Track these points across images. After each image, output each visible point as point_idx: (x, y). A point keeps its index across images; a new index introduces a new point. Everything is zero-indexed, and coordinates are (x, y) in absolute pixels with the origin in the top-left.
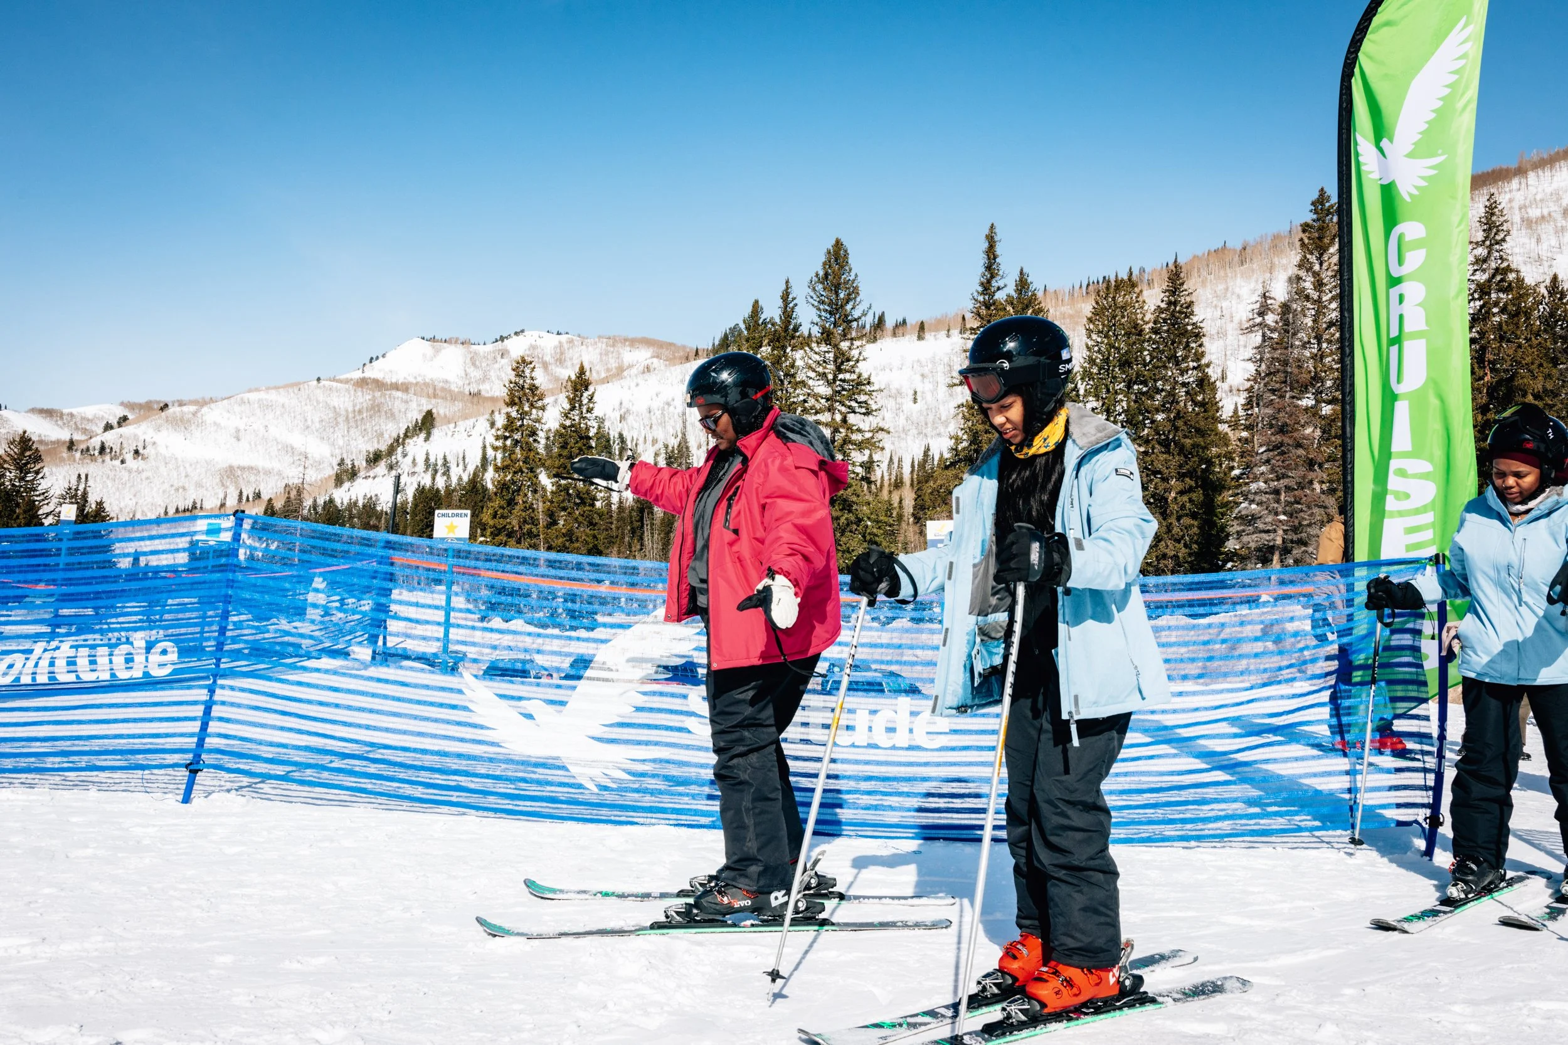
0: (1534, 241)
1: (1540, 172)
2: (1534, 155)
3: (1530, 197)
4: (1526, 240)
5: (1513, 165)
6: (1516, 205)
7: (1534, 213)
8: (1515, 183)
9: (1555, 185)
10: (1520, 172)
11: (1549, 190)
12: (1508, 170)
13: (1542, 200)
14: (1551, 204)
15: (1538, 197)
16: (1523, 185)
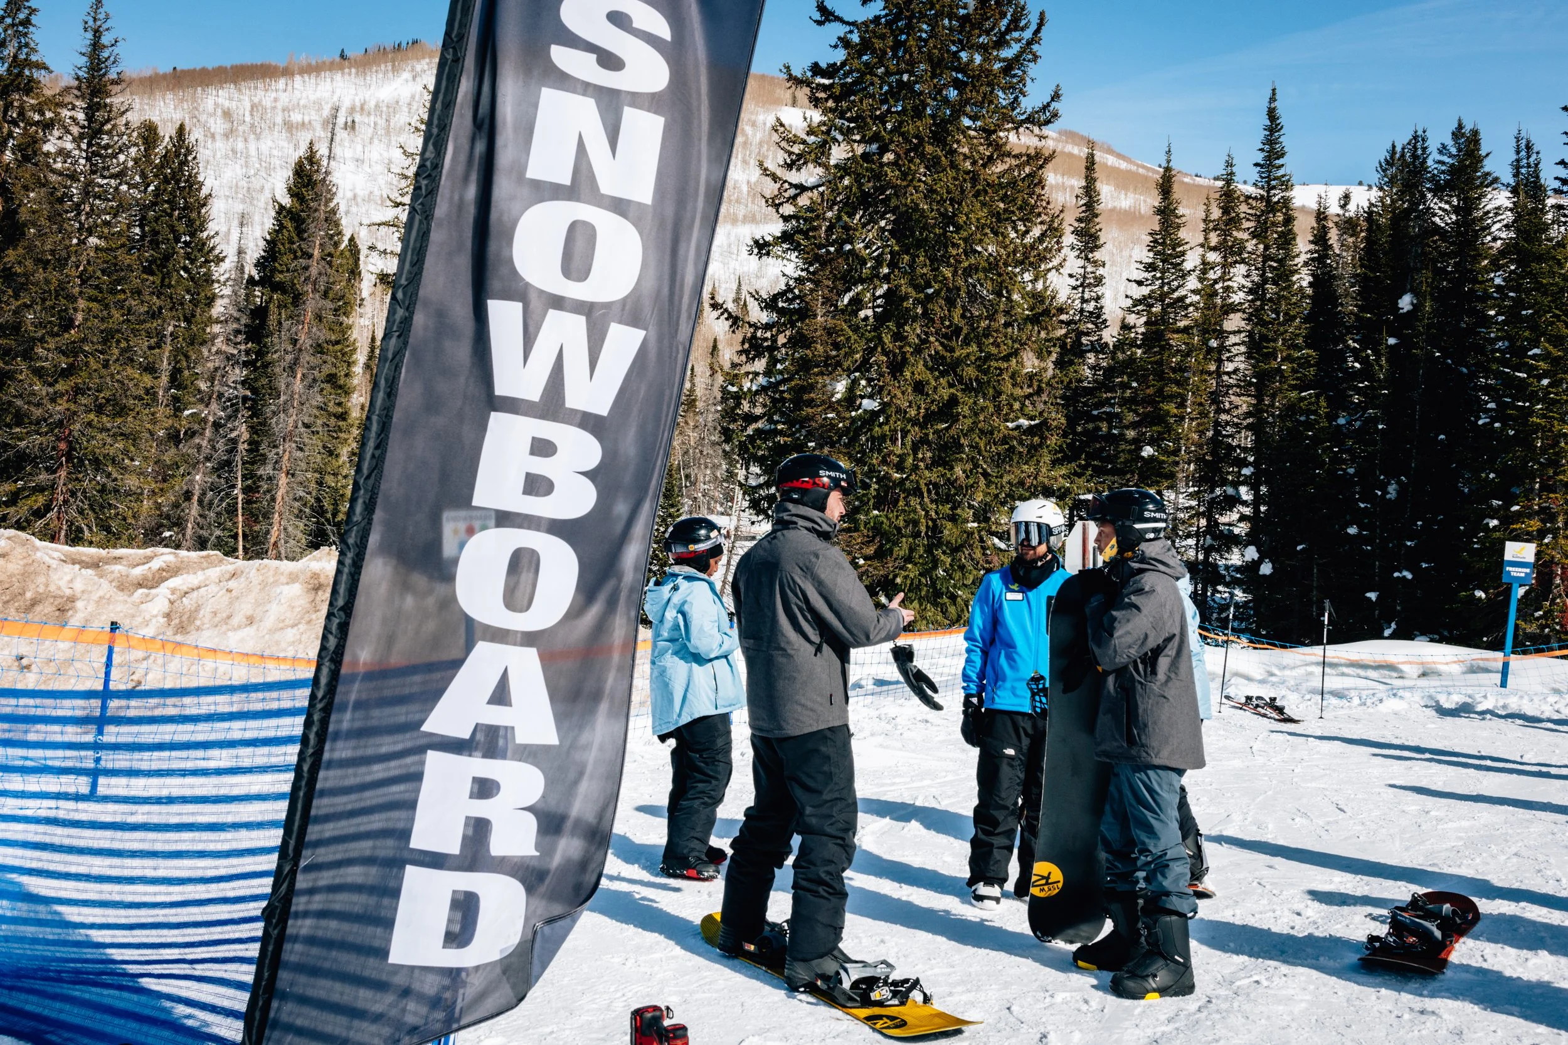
0: (292, 146)
1: (306, 77)
2: (303, 59)
3: (295, 101)
4: (285, 144)
5: (282, 64)
6: (279, 105)
7: (296, 117)
8: (281, 83)
9: (318, 95)
10: (287, 72)
11: (312, 97)
12: (276, 68)
13: (305, 107)
14: (313, 113)
15: (302, 102)
16: (290, 88)
